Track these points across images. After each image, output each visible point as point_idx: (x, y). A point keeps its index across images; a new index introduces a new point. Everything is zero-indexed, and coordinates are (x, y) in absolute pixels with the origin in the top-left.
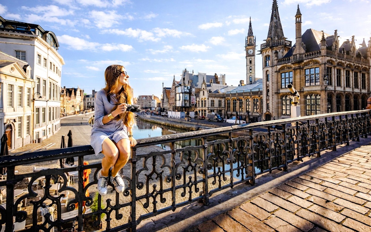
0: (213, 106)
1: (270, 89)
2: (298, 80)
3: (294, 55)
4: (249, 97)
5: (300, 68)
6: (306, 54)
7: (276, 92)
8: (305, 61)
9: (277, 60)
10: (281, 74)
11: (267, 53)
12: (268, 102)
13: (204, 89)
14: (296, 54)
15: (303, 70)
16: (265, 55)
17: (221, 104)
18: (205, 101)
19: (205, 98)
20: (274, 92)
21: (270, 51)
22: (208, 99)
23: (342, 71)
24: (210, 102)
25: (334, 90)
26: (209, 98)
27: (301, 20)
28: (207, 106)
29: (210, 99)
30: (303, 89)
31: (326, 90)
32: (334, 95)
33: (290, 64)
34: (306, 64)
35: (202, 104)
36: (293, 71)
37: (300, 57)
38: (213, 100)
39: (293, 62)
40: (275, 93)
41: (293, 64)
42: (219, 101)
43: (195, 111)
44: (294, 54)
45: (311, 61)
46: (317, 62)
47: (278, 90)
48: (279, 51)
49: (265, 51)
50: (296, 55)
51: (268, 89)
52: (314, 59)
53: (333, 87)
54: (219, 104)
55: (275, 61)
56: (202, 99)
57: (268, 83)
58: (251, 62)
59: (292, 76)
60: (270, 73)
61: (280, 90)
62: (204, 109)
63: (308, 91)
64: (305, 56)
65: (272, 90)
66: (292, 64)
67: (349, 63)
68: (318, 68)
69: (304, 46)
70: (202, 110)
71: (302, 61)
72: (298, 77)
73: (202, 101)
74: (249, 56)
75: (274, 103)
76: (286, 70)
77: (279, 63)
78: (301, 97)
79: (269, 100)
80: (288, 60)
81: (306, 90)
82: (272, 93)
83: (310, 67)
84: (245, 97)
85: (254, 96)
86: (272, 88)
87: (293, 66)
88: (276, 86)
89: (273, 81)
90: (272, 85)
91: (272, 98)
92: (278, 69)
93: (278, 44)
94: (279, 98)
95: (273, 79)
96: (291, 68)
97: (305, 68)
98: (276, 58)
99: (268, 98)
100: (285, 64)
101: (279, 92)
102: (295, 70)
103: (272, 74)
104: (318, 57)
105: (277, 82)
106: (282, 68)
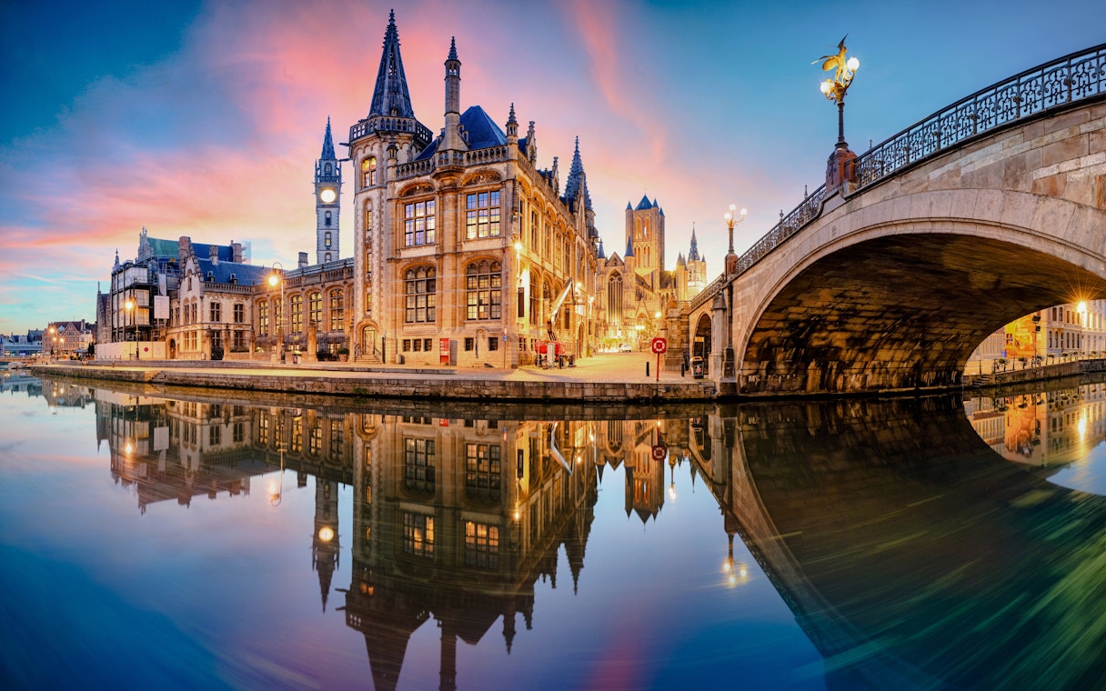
0: (218, 320)
1: (374, 249)
2: (449, 223)
3: (441, 152)
4: (319, 286)
5: (454, 189)
6: (471, 154)
7: (390, 257)
8: (468, 170)
9: (396, 169)
10: (406, 205)
11: (368, 151)
12: (368, 290)
13: (190, 271)
15: (461, 194)
16: (361, 156)
17: (241, 313)
18: (195, 306)
19: (194, 298)
20: (384, 257)
21: (376, 146)
22: (202, 298)
23: (540, 219)
24: (207, 309)
26: (205, 296)
27: (458, 73)
28: (199, 320)
29: (208, 300)
30: (461, 246)
33: (428, 177)
34: (470, 179)
35: (187, 315)
36: (437, 198)
37: (455, 159)
38: (217, 302)
39: (438, 170)
40: (389, 261)
41: (437, 176)
42: (236, 307)
43: (168, 338)
44: (440, 149)
45: (481, 172)
46: (496, 177)
47: (396, 251)
48: (401, 148)
49: (363, 146)
50: (445, 151)
51: (369, 251)
52: (489, 167)
54: (236, 313)
55: (390, 171)
56: (187, 300)
57: (368, 234)
58: (328, 222)
59: (433, 213)
60: (374, 205)
61: (402, 252)
62: (191, 328)
63: (472, 252)
64: (468, 157)
65: (381, 255)
66: (433, 177)
67: (551, 205)
68: (498, 193)
69: (465, 134)
70: (187, 335)
71: (460, 171)
72: (449, 213)
73: (187, 308)
74: (324, 206)
75: (385, 290)
76: (419, 195)
77: (401, 177)
78: (455, 269)
79: (370, 282)
80: (423, 166)
81: (468, 250)
82: (381, 261)
83: (480, 189)
84: (307, 288)
85: (331, 284)
86: (381, 248)
87: (437, 184)
88: (390, 240)
89: (383, 229)
90: (381, 240)
91: (381, 276)
92: (396, 192)
93: (399, 127)
94: (399, 274)
95: (383, 223)
96: (430, 189)
97: (466, 191)
98: (391, 163)
99: (369, 277)
100: (416, 179)
101: (398, 257)
102: (442, 192)
103: (382, 207)
104: (498, 162)
105: (394, 228)
106: (409, 191)
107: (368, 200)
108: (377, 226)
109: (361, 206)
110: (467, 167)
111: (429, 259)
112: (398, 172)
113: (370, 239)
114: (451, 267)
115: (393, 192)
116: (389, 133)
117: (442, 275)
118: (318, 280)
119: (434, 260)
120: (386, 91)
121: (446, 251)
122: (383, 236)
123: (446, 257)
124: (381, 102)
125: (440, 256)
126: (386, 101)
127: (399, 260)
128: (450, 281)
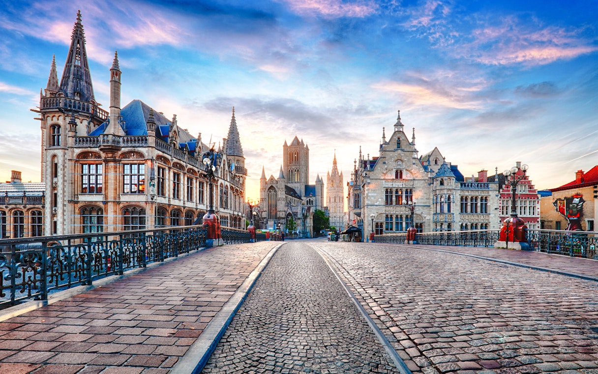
1: (59, 191)
2: (111, 181)
3: (105, 135)
5: (114, 160)
6: (125, 138)
7: (70, 199)
8: (123, 149)
9: (75, 138)
10: (82, 165)
11: (55, 120)
12: (55, 219)
14: (107, 133)
15: (119, 164)
16: (50, 122)
20: (66, 199)
21: (61, 117)
23: (182, 177)
25: (167, 203)
27: (119, 79)
30: (119, 197)
31: (152, 203)
32: (168, 211)
33: (97, 149)
34: (125, 155)
36: (104, 164)
37: (114, 141)
39: (103, 147)
40: (70, 202)
41: (101, 150)
44: (105, 132)
45: (132, 151)
46: (141, 155)
47: (75, 195)
48: (81, 124)
49: (51, 115)
50: (107, 135)
51: (56, 192)
52: (137, 149)
53: (167, 199)
55: (70, 138)
57: (55, 180)
59: (102, 173)
60: (60, 161)
61: (79, 196)
63: (127, 202)
64: (124, 141)
65: (64, 196)
67: (191, 167)
68: (143, 166)
69: (124, 123)
71: (118, 149)
72: (111, 175)
75: (67, 221)
76: (91, 159)
77: (77, 145)
78: (115, 212)
79: (56, 214)
80: (94, 141)
81: (124, 200)
82: (64, 200)
83: (131, 162)
84: (10, 207)
85: (32, 206)
86: (64, 192)
87: (103, 155)
88: (70, 187)
89: (65, 178)
90: (64, 186)
91: (64, 211)
92: (75, 155)
93: (79, 108)
94: (77, 211)
95: (65, 174)
96: (100, 157)
97: (123, 162)
98: (71, 134)
99: (55, 210)
100: (89, 149)
101: (76, 200)
102: (106, 161)
103: (65, 163)
104: (142, 147)
105: (73, 180)
106: (84, 155)
107: (54, 156)
108: (62, 176)
109: (49, 159)
110: (123, 147)
111: (98, 203)
112: (76, 141)
113: (56, 183)
114: (113, 210)
115: (73, 155)
116: (70, 111)
117: (107, 214)
118: (21, 202)
119: (101, 205)
120: (71, 76)
121: (109, 200)
122: (65, 184)
123: (109, 204)
124: (68, 84)
125: (106, 203)
126: (70, 84)
127: (77, 202)
128: (112, 219)
